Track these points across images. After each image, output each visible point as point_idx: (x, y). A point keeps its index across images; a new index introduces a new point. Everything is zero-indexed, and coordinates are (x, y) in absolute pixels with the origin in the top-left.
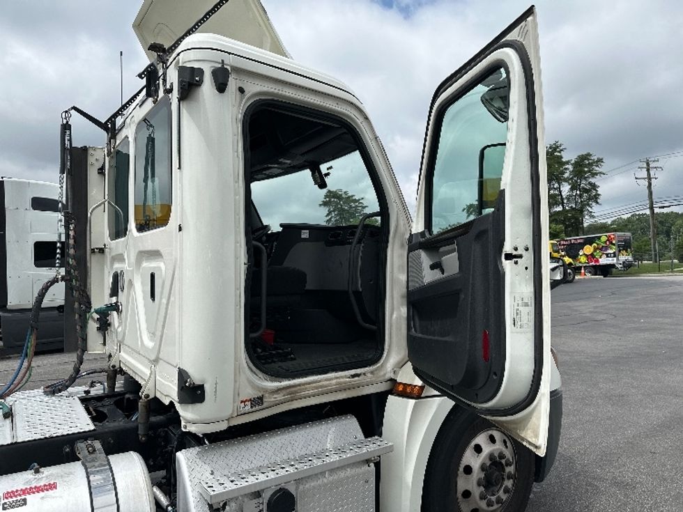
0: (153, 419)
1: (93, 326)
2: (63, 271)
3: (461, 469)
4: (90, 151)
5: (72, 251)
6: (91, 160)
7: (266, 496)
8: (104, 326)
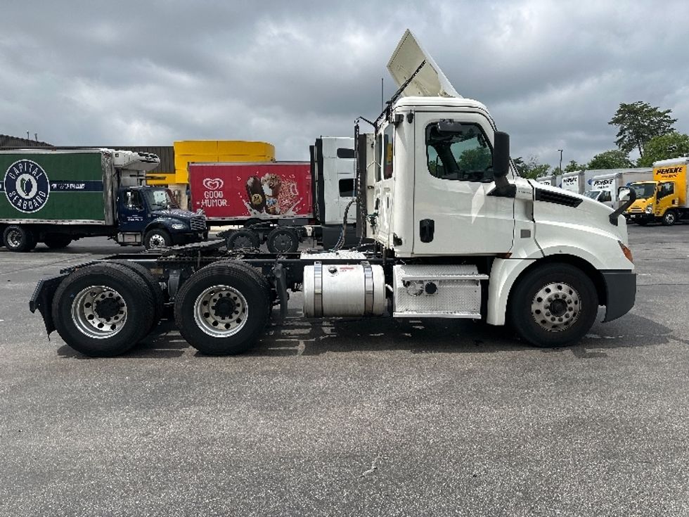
0: (388, 259)
1: (369, 224)
2: (356, 198)
3: (536, 299)
4: (368, 136)
5: (359, 188)
6: (368, 141)
7: (425, 283)
8: (373, 223)
